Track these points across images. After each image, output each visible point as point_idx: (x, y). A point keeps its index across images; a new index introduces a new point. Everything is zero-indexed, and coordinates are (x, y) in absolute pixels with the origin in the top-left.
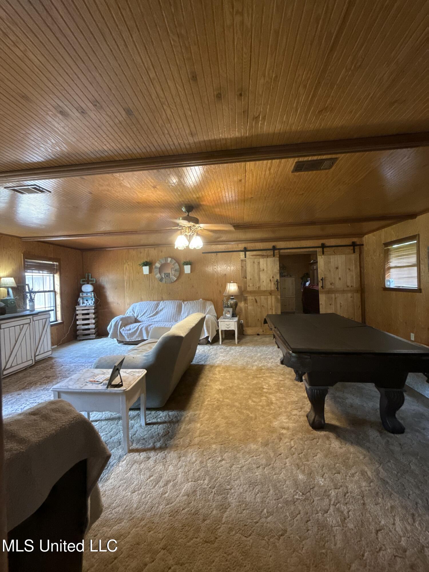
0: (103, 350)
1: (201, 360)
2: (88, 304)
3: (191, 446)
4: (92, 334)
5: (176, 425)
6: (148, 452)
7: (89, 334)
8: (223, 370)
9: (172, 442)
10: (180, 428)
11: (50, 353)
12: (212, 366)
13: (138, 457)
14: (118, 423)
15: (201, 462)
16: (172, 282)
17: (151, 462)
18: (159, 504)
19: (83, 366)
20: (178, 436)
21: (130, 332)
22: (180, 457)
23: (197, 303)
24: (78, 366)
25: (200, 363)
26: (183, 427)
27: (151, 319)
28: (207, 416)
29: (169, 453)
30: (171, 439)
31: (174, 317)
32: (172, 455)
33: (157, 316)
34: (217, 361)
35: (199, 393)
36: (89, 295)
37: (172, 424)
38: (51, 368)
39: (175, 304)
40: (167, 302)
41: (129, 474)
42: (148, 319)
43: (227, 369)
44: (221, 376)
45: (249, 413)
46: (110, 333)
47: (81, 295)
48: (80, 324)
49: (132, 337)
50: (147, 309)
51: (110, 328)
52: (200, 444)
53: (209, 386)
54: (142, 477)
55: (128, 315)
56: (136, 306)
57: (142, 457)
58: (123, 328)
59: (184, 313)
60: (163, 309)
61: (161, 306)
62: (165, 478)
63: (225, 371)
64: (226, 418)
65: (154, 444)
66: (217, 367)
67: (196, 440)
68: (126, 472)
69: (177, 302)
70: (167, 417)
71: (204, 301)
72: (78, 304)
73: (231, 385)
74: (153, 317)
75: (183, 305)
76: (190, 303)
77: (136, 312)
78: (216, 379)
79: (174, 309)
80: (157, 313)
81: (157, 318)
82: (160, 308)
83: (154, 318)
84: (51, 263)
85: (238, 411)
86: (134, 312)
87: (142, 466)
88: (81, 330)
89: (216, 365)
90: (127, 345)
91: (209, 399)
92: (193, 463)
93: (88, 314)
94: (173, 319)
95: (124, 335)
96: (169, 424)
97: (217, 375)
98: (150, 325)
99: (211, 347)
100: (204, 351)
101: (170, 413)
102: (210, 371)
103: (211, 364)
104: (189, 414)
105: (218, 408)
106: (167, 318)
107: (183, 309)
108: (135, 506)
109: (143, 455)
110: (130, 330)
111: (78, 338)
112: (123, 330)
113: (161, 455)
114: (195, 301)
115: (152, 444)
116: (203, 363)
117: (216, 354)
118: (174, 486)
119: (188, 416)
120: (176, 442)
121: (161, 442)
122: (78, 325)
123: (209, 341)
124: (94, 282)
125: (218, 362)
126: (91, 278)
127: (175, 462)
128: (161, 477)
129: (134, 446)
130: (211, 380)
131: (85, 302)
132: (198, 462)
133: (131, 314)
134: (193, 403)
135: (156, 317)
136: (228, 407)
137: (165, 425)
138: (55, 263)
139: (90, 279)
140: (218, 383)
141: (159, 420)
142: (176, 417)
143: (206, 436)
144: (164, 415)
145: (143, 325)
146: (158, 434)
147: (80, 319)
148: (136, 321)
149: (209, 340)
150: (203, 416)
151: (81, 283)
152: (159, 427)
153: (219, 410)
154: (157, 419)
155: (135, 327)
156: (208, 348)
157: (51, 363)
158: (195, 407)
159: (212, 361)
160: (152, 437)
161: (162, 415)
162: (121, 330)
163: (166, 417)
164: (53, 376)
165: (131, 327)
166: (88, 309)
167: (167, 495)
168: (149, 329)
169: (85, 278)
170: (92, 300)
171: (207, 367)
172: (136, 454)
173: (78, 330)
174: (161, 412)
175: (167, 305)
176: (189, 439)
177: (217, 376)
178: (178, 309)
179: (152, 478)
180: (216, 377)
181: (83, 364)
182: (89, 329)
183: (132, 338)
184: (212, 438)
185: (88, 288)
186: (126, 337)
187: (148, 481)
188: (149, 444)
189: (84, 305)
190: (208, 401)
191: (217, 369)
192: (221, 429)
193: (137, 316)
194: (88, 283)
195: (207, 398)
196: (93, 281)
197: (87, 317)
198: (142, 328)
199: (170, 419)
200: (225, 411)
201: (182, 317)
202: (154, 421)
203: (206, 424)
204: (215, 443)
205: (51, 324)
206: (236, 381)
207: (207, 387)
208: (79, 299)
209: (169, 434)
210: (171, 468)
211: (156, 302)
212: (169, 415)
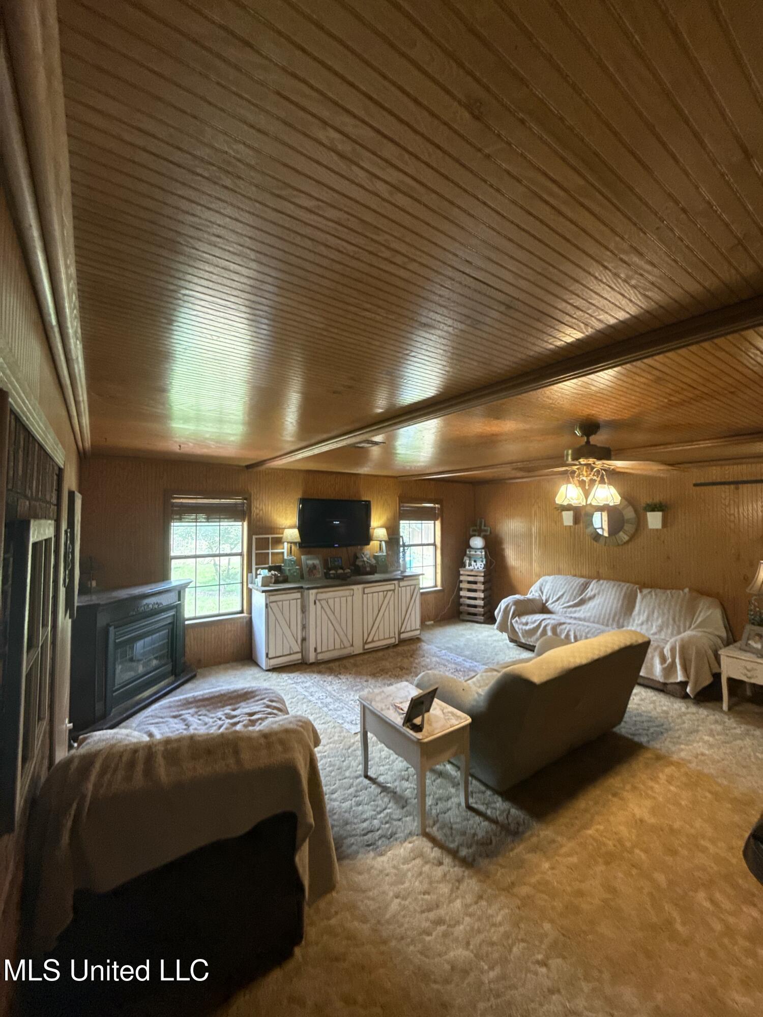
0: (484, 647)
1: (645, 732)
2: (476, 567)
3: (509, 892)
4: (480, 615)
5: (509, 839)
6: (445, 853)
7: (475, 615)
8: (684, 779)
9: (483, 863)
10: (512, 850)
11: (418, 632)
12: (659, 758)
13: (429, 850)
14: (434, 781)
15: (507, 935)
16: (619, 545)
17: (439, 872)
18: (413, 942)
19: (445, 665)
20: (501, 860)
21: (527, 628)
22: (480, 897)
23: (672, 596)
24: (439, 663)
25: (636, 739)
26: (520, 849)
27: (571, 612)
28: (574, 859)
29: (470, 877)
30: (487, 856)
31: (617, 618)
32: (471, 884)
33: (583, 607)
34: (682, 750)
35: (591, 803)
36: (478, 553)
37: (503, 833)
38: (411, 656)
39: (622, 590)
40: (604, 584)
41: (405, 867)
42: (565, 609)
43: (695, 781)
44: (669, 790)
45: (679, 920)
46: (498, 621)
47: (468, 552)
48: (465, 597)
49: (531, 638)
50: (564, 590)
51: (498, 614)
52: (527, 902)
53: (622, 799)
54: (417, 884)
55: (529, 596)
56: (547, 582)
57: (433, 855)
58: (517, 618)
59: (639, 614)
60: (594, 596)
61: (592, 590)
62: (442, 912)
63: (686, 785)
64: (612, 890)
65: (458, 847)
66: (672, 763)
67: (524, 890)
68: (406, 861)
69: (625, 586)
70: (505, 814)
71: (695, 594)
72: (463, 565)
73: (677, 825)
74: (574, 609)
75: (639, 596)
76: (656, 595)
77: (544, 594)
78: (650, 792)
79: (618, 603)
80: (582, 602)
81: (582, 612)
82: (589, 592)
83: (575, 612)
84: (432, 505)
85: (651, 894)
86: (542, 593)
87: (426, 868)
88: (465, 604)
89: (675, 758)
90: (522, 649)
91: (601, 827)
92: (494, 925)
93: (475, 583)
94: (613, 620)
95: (517, 630)
96: (499, 829)
97: (658, 783)
98: (561, 624)
99: (693, 709)
100: (667, 713)
101: (513, 811)
102: (647, 766)
103: (663, 751)
104: (544, 832)
105: (610, 858)
106: (602, 617)
107: (638, 605)
108: (387, 916)
109: (436, 853)
110: (527, 624)
111: (461, 617)
112: (517, 621)
113: (458, 871)
114: (668, 592)
115: (456, 844)
116: (644, 740)
117: (691, 732)
118: (445, 935)
119: (538, 836)
120: (492, 868)
121: (470, 851)
122: (461, 597)
123: (687, 693)
124: (488, 533)
125: (683, 754)
126: (485, 526)
127: (469, 899)
128: (438, 906)
129: (434, 831)
130: (634, 788)
131: (473, 563)
132: (502, 929)
133: (537, 595)
134: (566, 817)
135: (580, 610)
136: (634, 871)
137: (494, 826)
138: (437, 506)
139: (483, 527)
140: (648, 803)
141: (489, 812)
142: (518, 824)
143: (546, 897)
144: (502, 808)
145: (548, 621)
146: (475, 835)
147: (464, 589)
148: (544, 609)
149: (688, 690)
150: (569, 855)
151: (471, 533)
152: (483, 824)
153: (607, 863)
154: (488, 808)
155: (535, 621)
156: (683, 709)
157: (414, 648)
158: (563, 827)
159: (670, 745)
160: (464, 833)
161: (499, 806)
162: (513, 621)
163: (502, 812)
164: (407, 669)
165: (529, 620)
166: (476, 576)
167: (428, 938)
168: (558, 630)
169: (476, 526)
170: (482, 561)
171: (649, 755)
172: (430, 845)
173: (461, 605)
174: (500, 799)
175: (603, 590)
176: (513, 878)
177: (657, 786)
178: (625, 603)
179: (426, 897)
180: (652, 788)
181: (447, 663)
182: (475, 606)
183: (529, 640)
184: (553, 908)
185: (477, 542)
186: (520, 635)
187: (419, 897)
188: (454, 841)
189: (471, 568)
190: (597, 830)
191: (669, 770)
192: (585, 906)
193: (547, 601)
194: (479, 536)
195: (599, 823)
196: (486, 531)
197: (474, 587)
198: (546, 626)
199: (506, 822)
200: (620, 875)
201: (634, 620)
202: (482, 808)
203: (562, 873)
204: (552, 921)
205: (421, 591)
206: (698, 823)
207: (615, 799)
208: (466, 558)
209: (490, 847)
210: (458, 904)
211: (582, 580)
212: (509, 812)
